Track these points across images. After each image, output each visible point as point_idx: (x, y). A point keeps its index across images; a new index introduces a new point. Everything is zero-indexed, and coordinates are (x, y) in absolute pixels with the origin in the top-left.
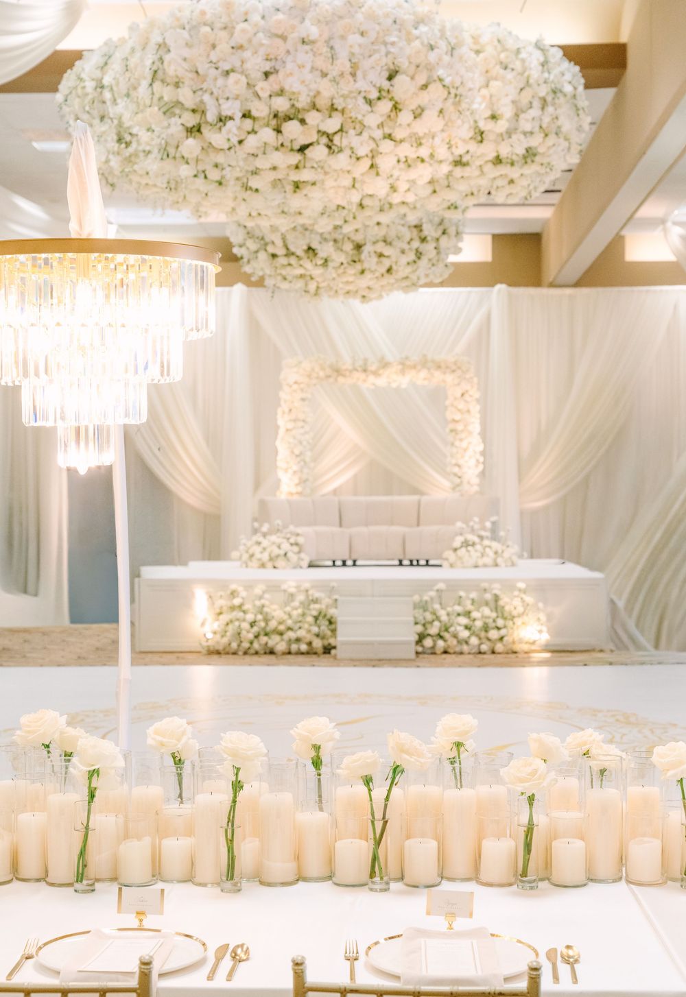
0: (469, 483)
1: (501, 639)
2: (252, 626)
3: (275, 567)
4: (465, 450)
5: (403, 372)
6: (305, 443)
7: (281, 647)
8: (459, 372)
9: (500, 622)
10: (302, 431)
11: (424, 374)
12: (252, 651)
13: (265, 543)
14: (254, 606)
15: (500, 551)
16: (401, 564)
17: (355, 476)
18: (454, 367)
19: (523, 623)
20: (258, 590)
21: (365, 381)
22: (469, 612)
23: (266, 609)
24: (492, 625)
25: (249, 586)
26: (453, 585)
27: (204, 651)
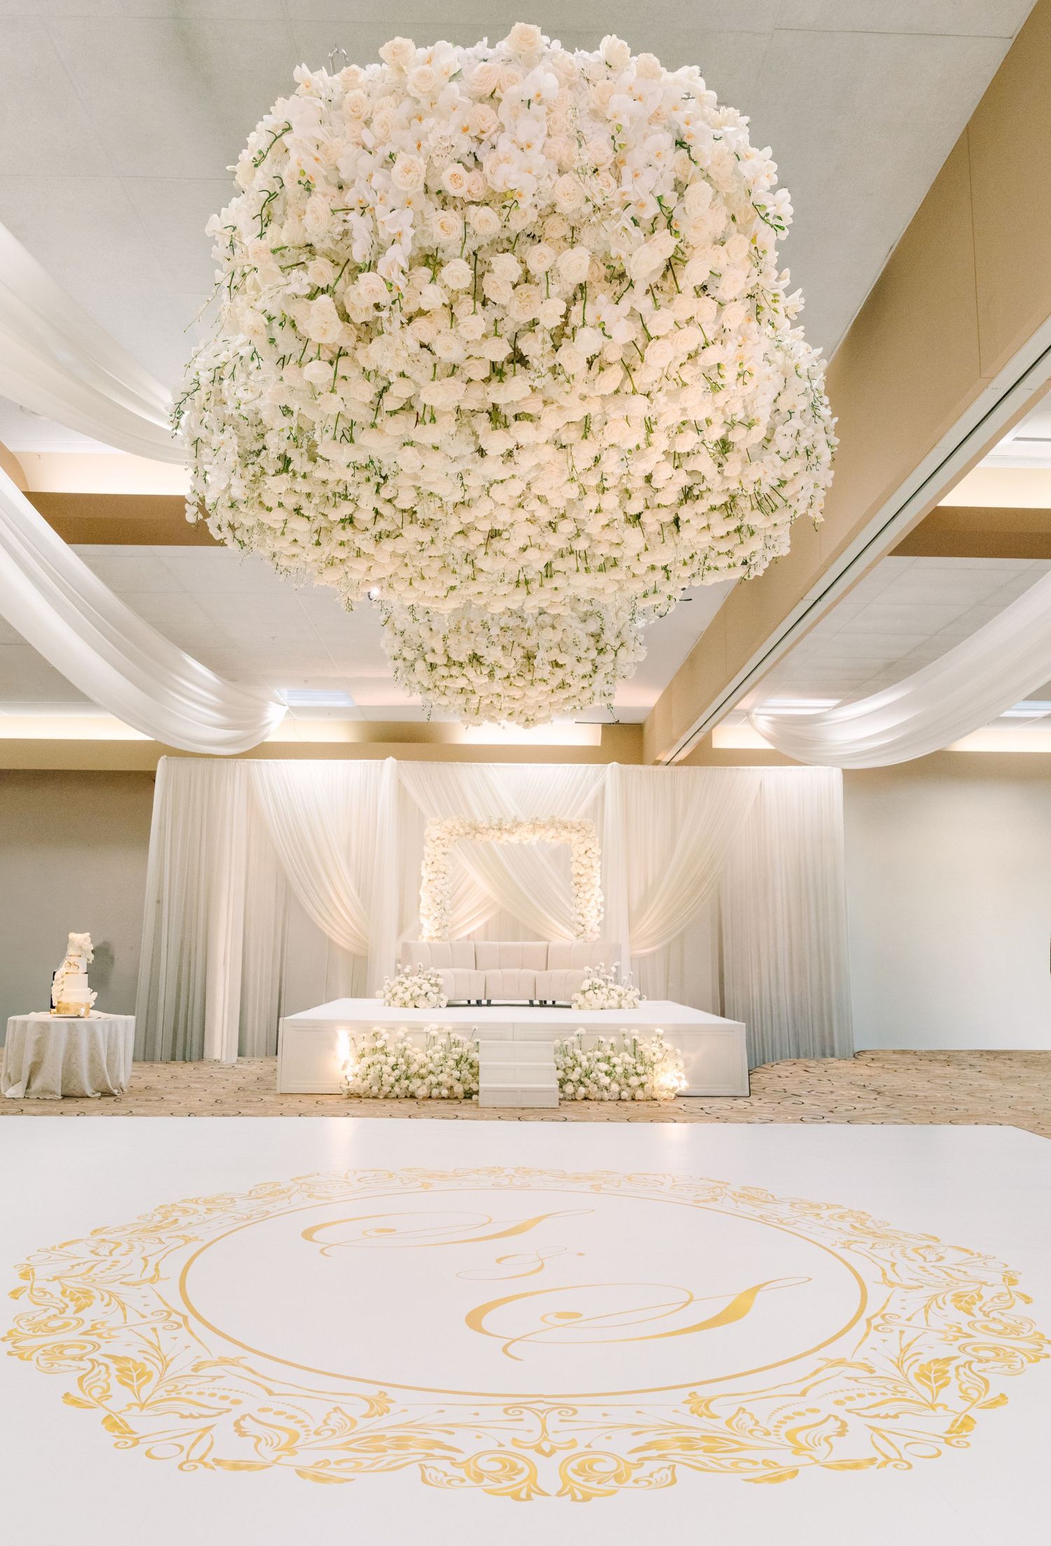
0: (591, 930)
1: (642, 1085)
2: (393, 1070)
3: (415, 1007)
4: (589, 901)
5: (534, 831)
6: (445, 892)
7: (422, 1092)
8: (583, 832)
9: (640, 1069)
10: (443, 881)
11: (552, 832)
12: (393, 1095)
13: (408, 983)
14: (396, 1048)
15: (624, 994)
16: (531, 1004)
17: (487, 923)
18: (579, 828)
19: (662, 1070)
20: (400, 1034)
21: (499, 838)
22: (609, 1058)
23: (408, 1052)
24: (632, 1071)
25: (392, 1028)
26: (593, 1029)
27: (345, 1096)
